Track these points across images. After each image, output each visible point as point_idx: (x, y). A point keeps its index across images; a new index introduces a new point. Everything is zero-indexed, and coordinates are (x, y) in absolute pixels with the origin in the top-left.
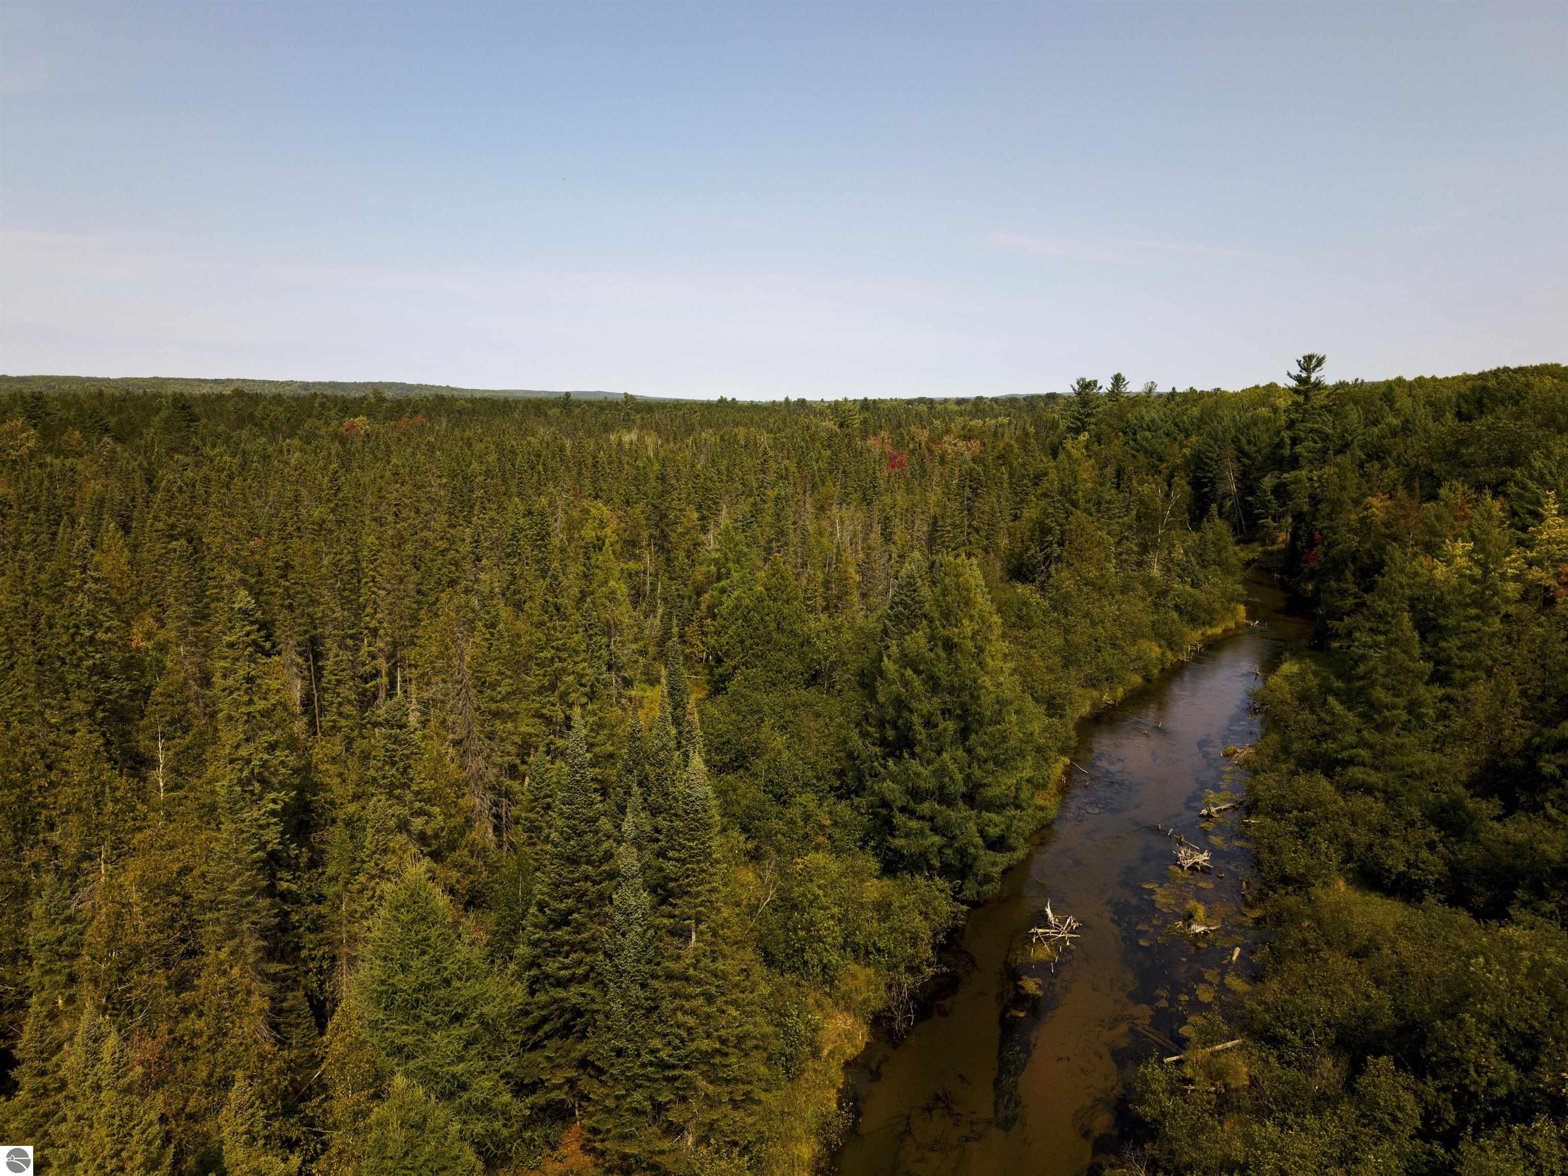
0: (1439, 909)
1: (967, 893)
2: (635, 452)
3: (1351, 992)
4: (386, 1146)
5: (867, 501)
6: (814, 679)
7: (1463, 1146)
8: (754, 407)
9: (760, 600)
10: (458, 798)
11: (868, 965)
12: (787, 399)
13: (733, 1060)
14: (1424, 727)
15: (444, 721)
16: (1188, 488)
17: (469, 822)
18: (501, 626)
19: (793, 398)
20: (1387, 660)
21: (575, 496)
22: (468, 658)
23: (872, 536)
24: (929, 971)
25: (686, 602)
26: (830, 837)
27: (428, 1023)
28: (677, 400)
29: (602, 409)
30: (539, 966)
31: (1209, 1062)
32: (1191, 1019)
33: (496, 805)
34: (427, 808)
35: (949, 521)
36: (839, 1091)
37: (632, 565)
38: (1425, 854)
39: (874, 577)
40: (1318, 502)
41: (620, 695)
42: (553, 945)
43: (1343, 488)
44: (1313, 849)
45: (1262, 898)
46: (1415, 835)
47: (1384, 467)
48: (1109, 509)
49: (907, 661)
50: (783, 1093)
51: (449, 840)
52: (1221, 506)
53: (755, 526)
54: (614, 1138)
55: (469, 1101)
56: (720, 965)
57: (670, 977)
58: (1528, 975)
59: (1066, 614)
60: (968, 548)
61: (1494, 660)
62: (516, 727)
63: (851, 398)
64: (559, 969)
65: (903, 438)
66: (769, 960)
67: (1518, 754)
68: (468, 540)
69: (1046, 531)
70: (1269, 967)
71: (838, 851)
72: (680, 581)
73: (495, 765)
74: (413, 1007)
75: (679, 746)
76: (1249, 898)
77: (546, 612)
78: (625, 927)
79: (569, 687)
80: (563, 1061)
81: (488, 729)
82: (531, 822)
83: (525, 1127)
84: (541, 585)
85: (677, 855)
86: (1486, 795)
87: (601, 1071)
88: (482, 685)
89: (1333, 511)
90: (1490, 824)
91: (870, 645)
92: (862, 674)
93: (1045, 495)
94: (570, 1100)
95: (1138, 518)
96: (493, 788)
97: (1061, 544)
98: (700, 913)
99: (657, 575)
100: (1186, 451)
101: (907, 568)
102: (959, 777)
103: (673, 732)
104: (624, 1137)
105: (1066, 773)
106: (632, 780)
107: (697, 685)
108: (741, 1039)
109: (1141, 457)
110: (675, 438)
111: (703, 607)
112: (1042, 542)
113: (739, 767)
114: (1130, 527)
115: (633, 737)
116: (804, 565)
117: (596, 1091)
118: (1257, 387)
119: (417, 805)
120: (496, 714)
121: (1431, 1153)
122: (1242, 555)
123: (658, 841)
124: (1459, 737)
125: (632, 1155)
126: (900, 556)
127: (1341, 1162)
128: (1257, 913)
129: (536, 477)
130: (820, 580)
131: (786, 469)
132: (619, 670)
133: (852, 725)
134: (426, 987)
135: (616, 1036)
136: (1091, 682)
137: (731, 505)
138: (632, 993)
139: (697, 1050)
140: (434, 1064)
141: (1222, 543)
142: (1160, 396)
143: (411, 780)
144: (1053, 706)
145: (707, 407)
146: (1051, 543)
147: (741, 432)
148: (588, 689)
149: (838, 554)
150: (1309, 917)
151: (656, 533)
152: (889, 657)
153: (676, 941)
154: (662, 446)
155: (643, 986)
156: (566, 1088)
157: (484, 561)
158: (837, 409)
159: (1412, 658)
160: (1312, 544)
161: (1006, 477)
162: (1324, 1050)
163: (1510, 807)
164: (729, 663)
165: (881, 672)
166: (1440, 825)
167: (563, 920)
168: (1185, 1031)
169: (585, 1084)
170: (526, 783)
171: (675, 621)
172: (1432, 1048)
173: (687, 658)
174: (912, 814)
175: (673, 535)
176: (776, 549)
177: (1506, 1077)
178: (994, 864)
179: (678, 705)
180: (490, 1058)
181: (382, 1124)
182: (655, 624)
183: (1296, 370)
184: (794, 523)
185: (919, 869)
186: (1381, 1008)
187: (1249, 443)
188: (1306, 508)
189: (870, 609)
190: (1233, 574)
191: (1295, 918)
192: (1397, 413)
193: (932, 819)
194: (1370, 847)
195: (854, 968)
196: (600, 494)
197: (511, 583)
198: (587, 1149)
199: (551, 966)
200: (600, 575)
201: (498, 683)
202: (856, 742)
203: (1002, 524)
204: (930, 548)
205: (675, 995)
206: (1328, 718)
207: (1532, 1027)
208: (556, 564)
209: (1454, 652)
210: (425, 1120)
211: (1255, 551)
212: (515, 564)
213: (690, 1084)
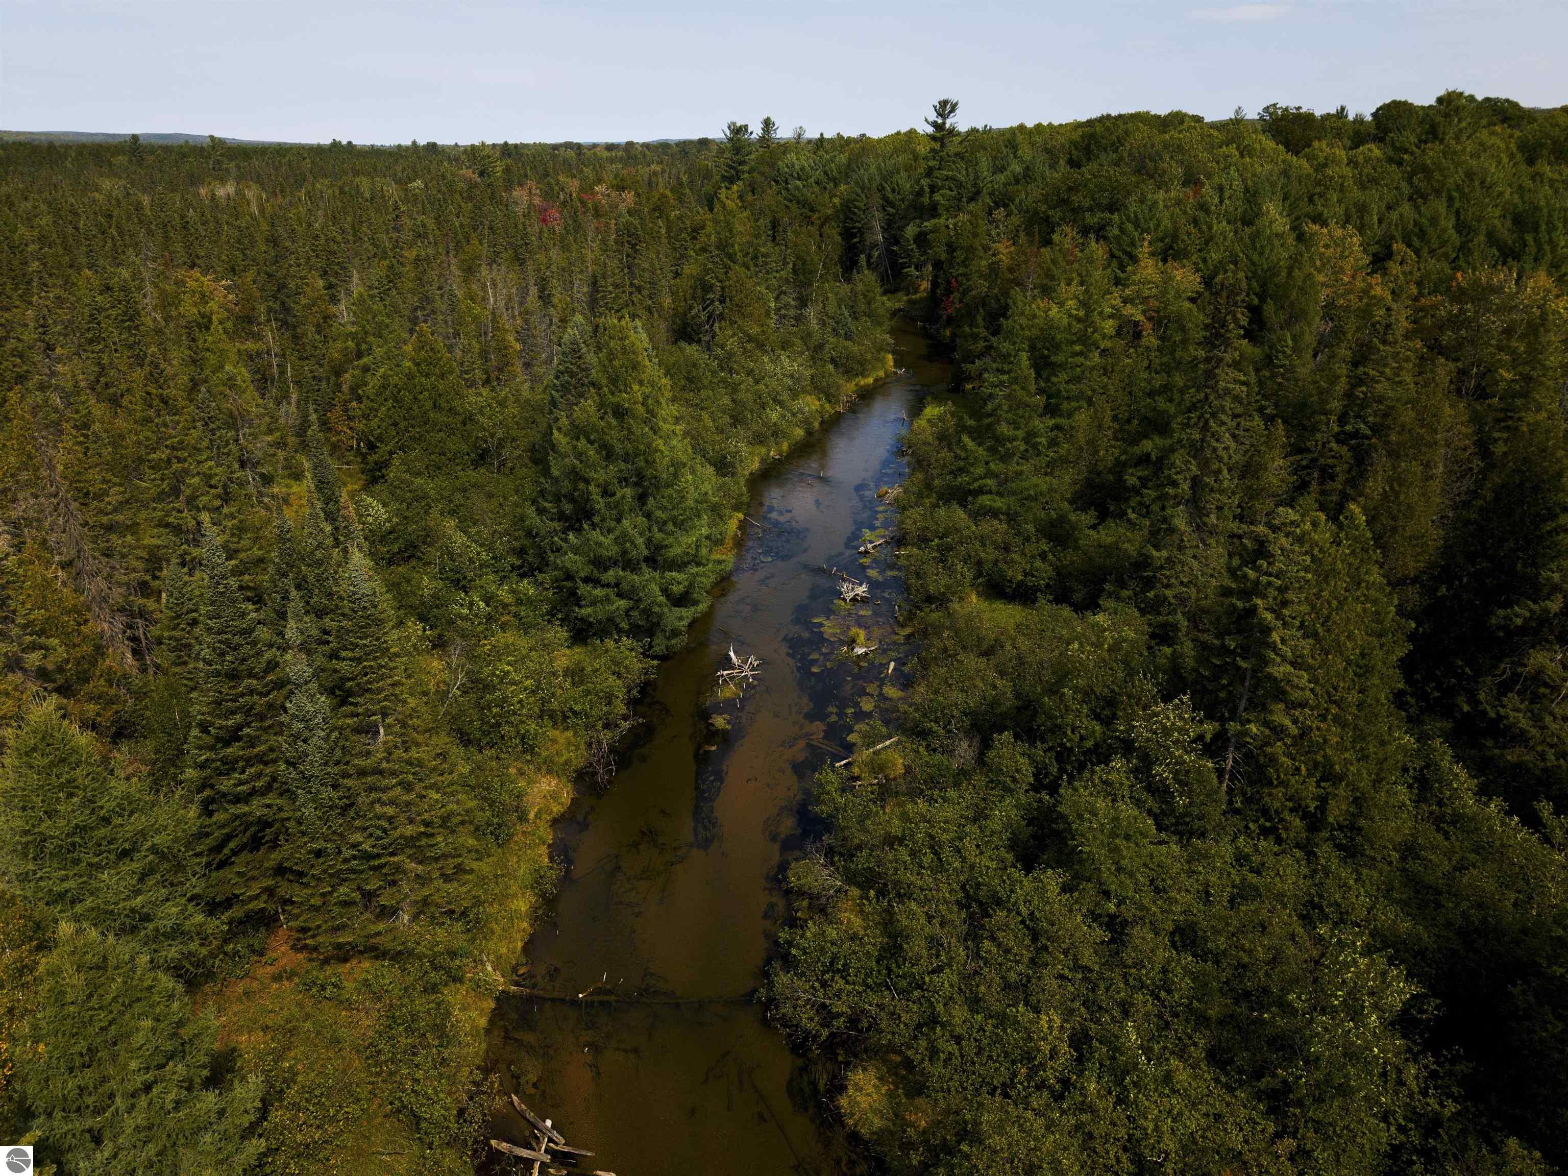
0: (1048, 607)
1: (657, 649)
2: (236, 206)
3: (981, 685)
4: (63, 993)
5: (519, 260)
6: (482, 458)
7: (1062, 791)
8: (375, 152)
9: (410, 376)
10: (79, 624)
11: (567, 729)
12: (414, 143)
13: (440, 839)
14: (1039, 454)
15: (44, 542)
16: (838, 238)
17: (100, 650)
18: (96, 427)
19: (422, 142)
20: (1008, 397)
21: (165, 264)
22: (60, 468)
23: (529, 299)
24: (625, 725)
25: (324, 384)
26: (516, 615)
27: (90, 865)
28: (280, 144)
29: (184, 156)
30: (212, 786)
31: (872, 760)
32: (856, 728)
33: (129, 626)
34: (43, 640)
35: (610, 280)
36: (549, 846)
37: (250, 345)
38: (1038, 563)
39: (535, 345)
40: (954, 250)
41: (261, 494)
42: (224, 764)
43: (975, 235)
44: (951, 570)
45: (911, 616)
46: (1030, 548)
47: (1009, 215)
48: (766, 263)
49: (577, 431)
50: (495, 859)
51: (78, 673)
52: (869, 257)
53: (394, 292)
54: (326, 931)
55: (157, 930)
56: (414, 753)
57: (362, 773)
58: (1109, 650)
59: (731, 371)
60: (631, 309)
61: (1093, 391)
62: (138, 540)
63: (489, 142)
64: (235, 785)
65: (552, 189)
66: (465, 740)
67: (1110, 471)
68: (32, 324)
69: (707, 288)
70: (918, 674)
71: (525, 627)
72: (313, 361)
73: (120, 585)
74: (69, 851)
75: (337, 543)
76: (901, 619)
77: (151, 406)
78: (307, 734)
79: (196, 489)
80: (256, 873)
81: (102, 545)
82: (176, 640)
83: (226, 941)
84: (139, 374)
85: (350, 654)
86: (1084, 509)
87: (301, 874)
88: (84, 497)
89: (966, 258)
90: (1087, 532)
91: (538, 418)
92: (533, 449)
93: (704, 250)
94: (271, 907)
95: (795, 271)
96: (122, 610)
97: (722, 301)
98: (385, 707)
99: (284, 355)
100: (836, 200)
101: (571, 333)
102: (640, 541)
103: (328, 529)
104: (336, 929)
105: (739, 528)
106: (288, 583)
107: (351, 476)
108: (445, 819)
109: (794, 207)
110: (282, 191)
111: (345, 388)
112: (704, 300)
113: (410, 557)
114: (787, 281)
115: (282, 538)
116: (457, 334)
117: (298, 893)
118: (898, 133)
119: (28, 639)
120: (109, 528)
121: (1040, 801)
122: (889, 304)
123: (328, 643)
124: (1064, 461)
125: (348, 943)
126: (561, 321)
127: (975, 820)
128: (908, 631)
129: (109, 244)
130: (476, 350)
131: (424, 226)
132: (255, 465)
133: (528, 503)
134: (81, 829)
135: (313, 840)
136: (759, 439)
137: (362, 269)
138: (324, 795)
139: (401, 837)
140: (107, 903)
141: (871, 295)
142: (810, 141)
143: (14, 612)
144: (723, 466)
145: (317, 151)
146: (713, 301)
147: (364, 183)
148: (220, 490)
149: (494, 320)
150: (948, 628)
151: (276, 306)
152: (559, 429)
153: (363, 738)
154: (268, 200)
155: (335, 787)
156: (265, 897)
157: (59, 350)
158: (475, 154)
159: (1030, 394)
160: (949, 291)
161: (663, 231)
162: (961, 735)
163: (1103, 515)
164: (383, 449)
165: (554, 448)
166: (1050, 538)
167: (233, 736)
168: (852, 738)
169: (285, 890)
170: (164, 601)
171: (311, 408)
172: (1040, 719)
173: (335, 448)
174: (596, 582)
175: (297, 307)
176: (422, 318)
177: (1094, 732)
178: (681, 619)
179: (330, 499)
180: (172, 884)
181: (54, 972)
182: (289, 413)
183: (933, 116)
184: (440, 288)
185: (608, 634)
186: (1005, 693)
187: (893, 191)
188: (943, 256)
189: (535, 379)
190: (880, 324)
191: (937, 630)
192: (1021, 160)
193: (617, 585)
194: (996, 562)
195: (553, 733)
196: (198, 261)
197: (101, 375)
198: (297, 948)
199: (226, 784)
200: (213, 359)
201: (105, 493)
202: (533, 518)
203: (663, 282)
204: (592, 309)
205: (371, 789)
206: (963, 455)
207: (1112, 691)
208: (153, 349)
209: (1063, 387)
210: (105, 958)
211: (899, 302)
212: (100, 351)
213: (398, 868)
